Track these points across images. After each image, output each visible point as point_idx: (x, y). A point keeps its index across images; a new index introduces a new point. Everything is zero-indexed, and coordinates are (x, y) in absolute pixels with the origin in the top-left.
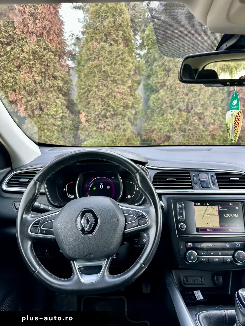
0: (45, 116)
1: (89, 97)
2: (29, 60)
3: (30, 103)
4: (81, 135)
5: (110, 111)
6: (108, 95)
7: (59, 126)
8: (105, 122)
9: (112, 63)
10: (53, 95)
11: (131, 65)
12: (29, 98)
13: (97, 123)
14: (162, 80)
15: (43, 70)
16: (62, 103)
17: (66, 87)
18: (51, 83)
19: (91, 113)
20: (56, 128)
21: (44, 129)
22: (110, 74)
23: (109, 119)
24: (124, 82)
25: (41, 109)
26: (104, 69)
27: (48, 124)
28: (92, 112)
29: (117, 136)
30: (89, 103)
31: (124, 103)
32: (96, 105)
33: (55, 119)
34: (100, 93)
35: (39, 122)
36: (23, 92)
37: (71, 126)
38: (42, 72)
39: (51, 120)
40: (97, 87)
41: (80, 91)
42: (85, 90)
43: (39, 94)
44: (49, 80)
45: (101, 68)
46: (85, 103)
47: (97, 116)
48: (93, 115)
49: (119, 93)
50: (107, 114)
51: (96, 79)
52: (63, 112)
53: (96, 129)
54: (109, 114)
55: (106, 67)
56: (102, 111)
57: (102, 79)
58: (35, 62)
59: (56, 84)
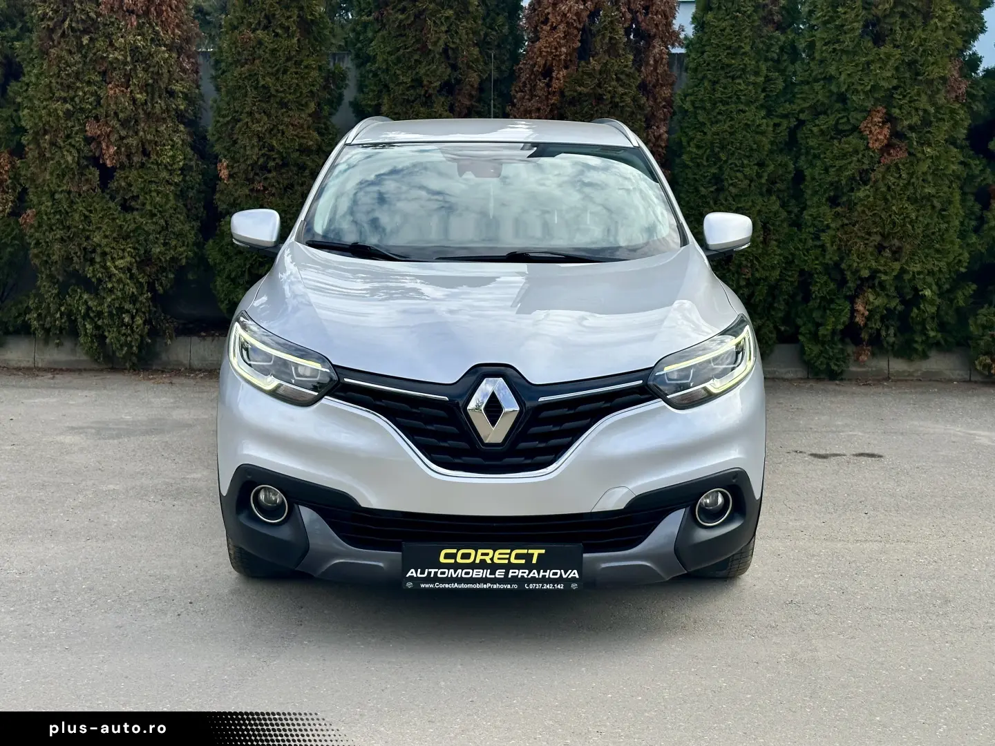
0: (152, 166)
1: (236, 131)
2: (125, 63)
3: (125, 141)
4: (219, 203)
5: (274, 159)
6: (272, 130)
7: (177, 184)
8: (266, 179)
9: (278, 71)
10: (167, 126)
11: (315, 74)
12: (123, 133)
13: (252, 181)
14: (376, 102)
15: (150, 81)
16: (183, 140)
17: (192, 110)
18: (163, 105)
19: (239, 162)
20: (172, 188)
21: (150, 191)
22: (273, 92)
23: (274, 174)
24: (302, 105)
25: (145, 153)
26: (262, 83)
27: (157, 181)
28: (241, 160)
29: (288, 207)
30: (235, 142)
31: (300, 145)
32: (248, 148)
33: (171, 172)
34: (256, 127)
35: (143, 178)
36: (114, 122)
37: (199, 184)
38: (147, 85)
39: (165, 174)
40: (250, 114)
41: (218, 119)
42: (227, 119)
43: (143, 125)
44: (160, 97)
45: (257, 80)
46: (227, 142)
47: (250, 168)
48: (243, 166)
49: (292, 125)
50: (269, 165)
51: (249, 100)
52: (185, 159)
53: (247, 192)
54: (272, 164)
55: (268, 79)
56: (258, 158)
57: (259, 101)
58: (135, 66)
59: (174, 106)
